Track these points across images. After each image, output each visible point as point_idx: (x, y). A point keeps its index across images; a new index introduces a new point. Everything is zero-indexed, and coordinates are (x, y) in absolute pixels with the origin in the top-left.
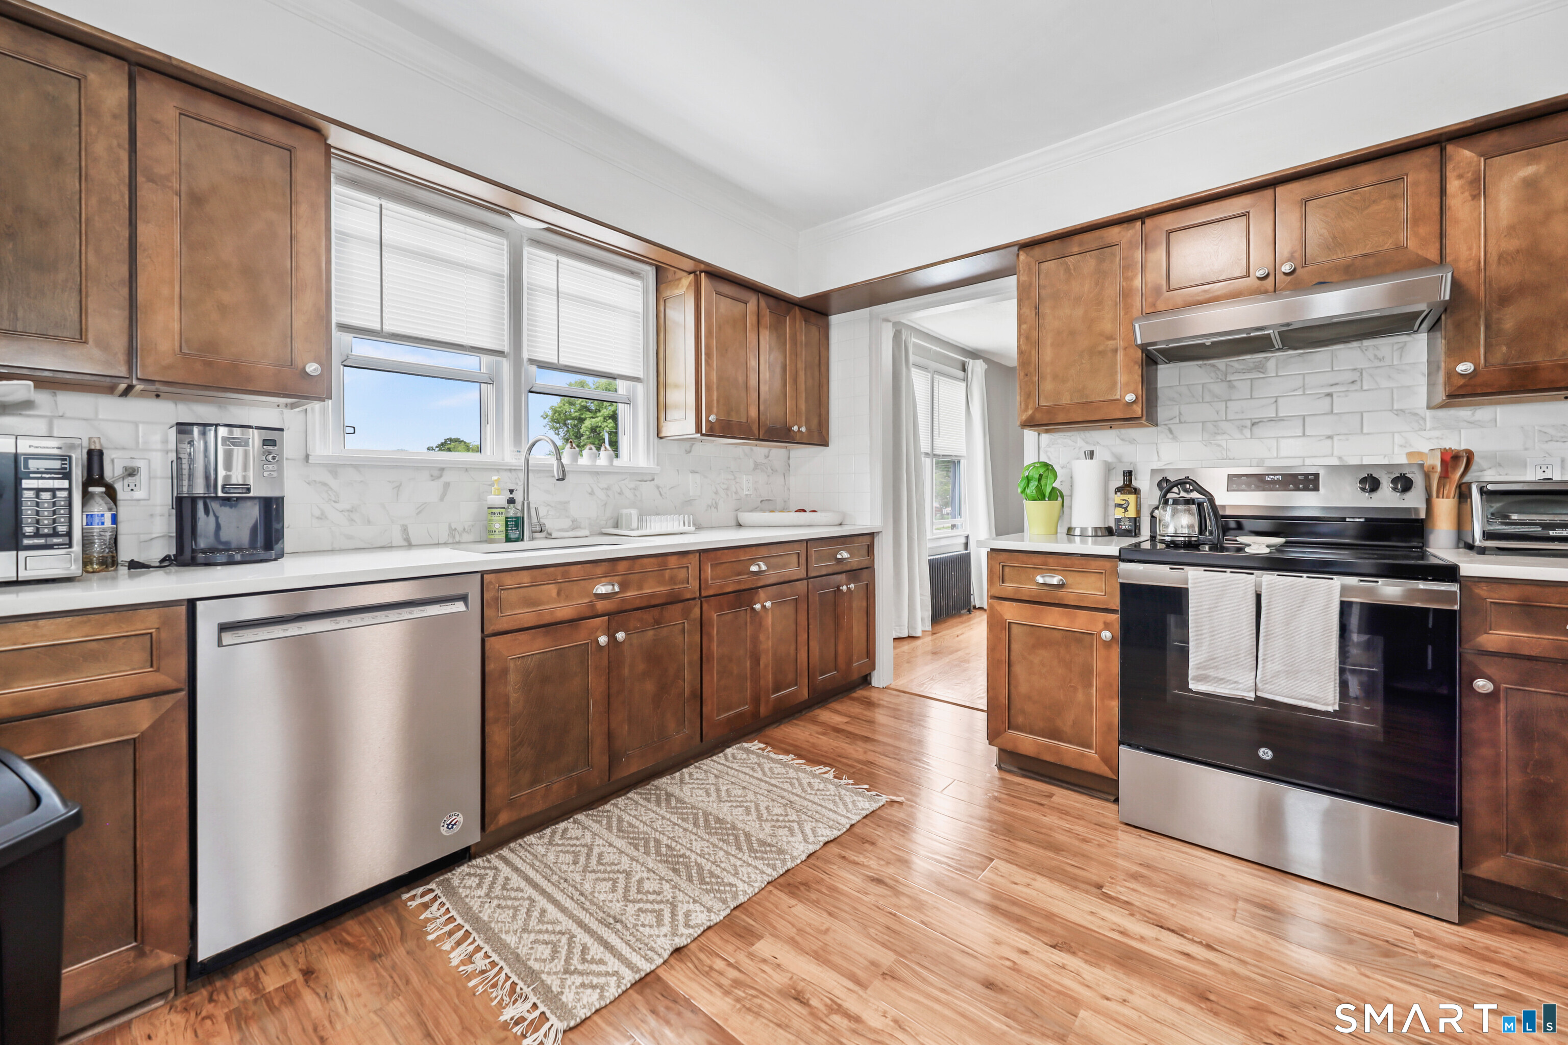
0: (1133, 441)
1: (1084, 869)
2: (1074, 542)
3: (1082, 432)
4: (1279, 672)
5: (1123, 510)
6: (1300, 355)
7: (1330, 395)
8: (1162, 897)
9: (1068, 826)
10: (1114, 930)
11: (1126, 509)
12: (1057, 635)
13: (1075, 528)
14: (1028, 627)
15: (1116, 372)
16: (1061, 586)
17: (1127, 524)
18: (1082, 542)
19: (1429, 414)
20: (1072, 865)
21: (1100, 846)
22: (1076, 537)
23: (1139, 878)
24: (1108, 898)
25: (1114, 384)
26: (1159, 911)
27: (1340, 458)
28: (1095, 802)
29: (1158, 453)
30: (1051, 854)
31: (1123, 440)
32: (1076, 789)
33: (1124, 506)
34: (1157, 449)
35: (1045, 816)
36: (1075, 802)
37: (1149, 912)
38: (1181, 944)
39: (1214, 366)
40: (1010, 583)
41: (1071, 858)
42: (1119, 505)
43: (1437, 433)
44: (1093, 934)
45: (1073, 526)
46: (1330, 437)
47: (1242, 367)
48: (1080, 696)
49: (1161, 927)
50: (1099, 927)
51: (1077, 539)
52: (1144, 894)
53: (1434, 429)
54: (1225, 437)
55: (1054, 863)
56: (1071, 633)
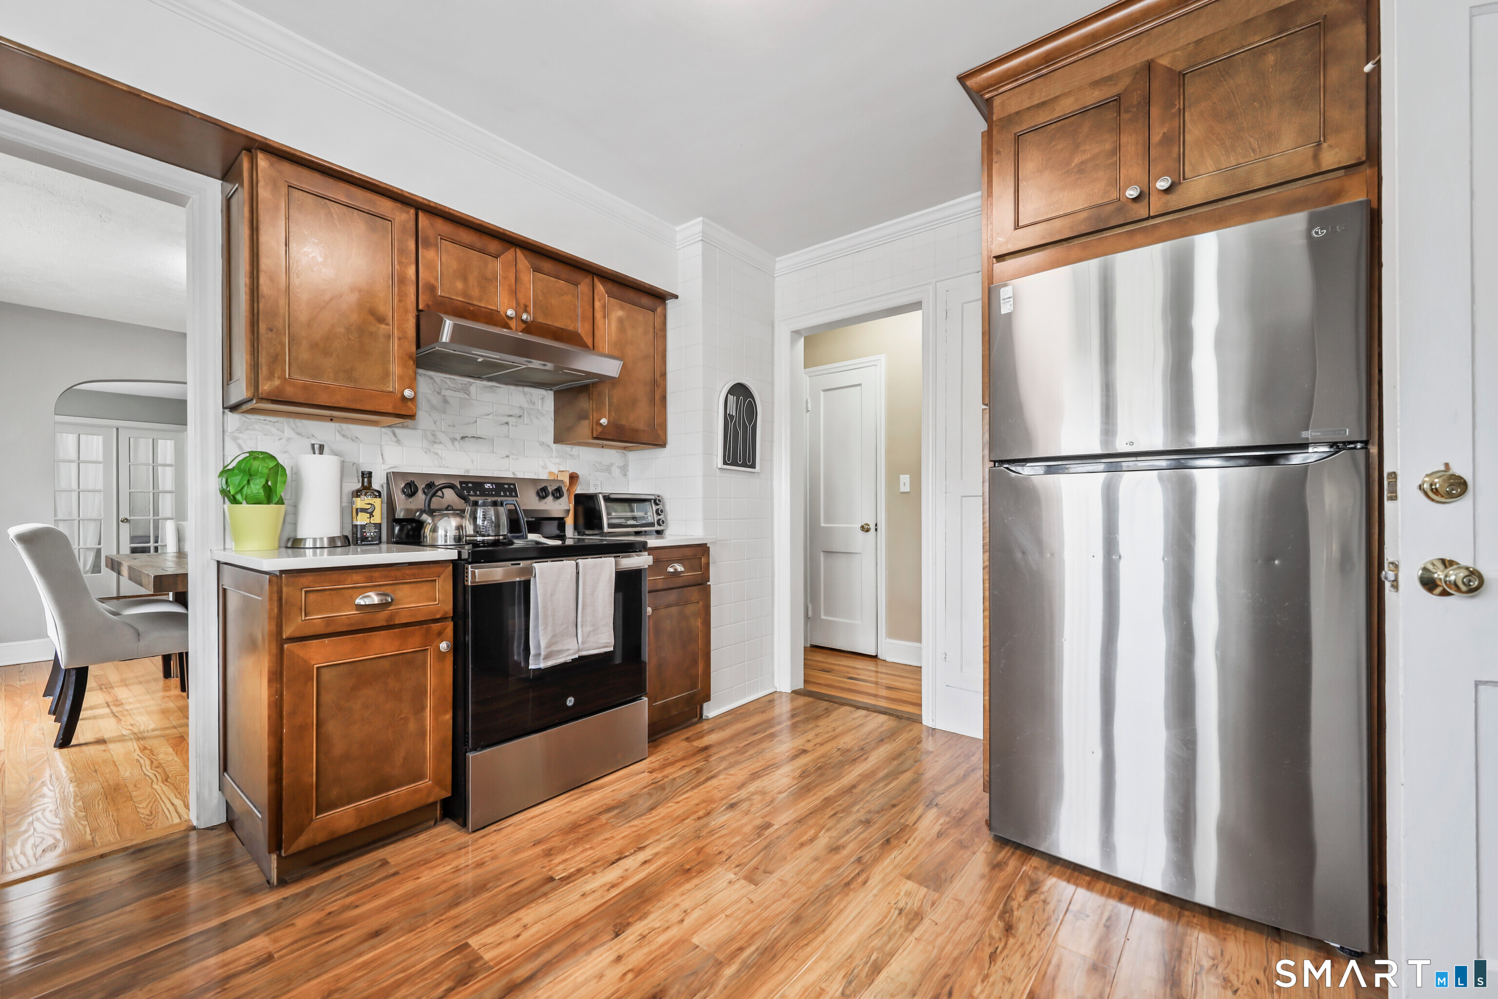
0: (355, 439)
1: (522, 880)
2: (305, 555)
3: (291, 420)
4: (590, 632)
5: (368, 515)
6: (491, 387)
7: (507, 423)
8: (580, 849)
9: (448, 868)
10: (608, 890)
11: (371, 515)
12: (385, 664)
13: (305, 539)
14: (346, 666)
15: (389, 361)
16: (383, 606)
17: (373, 530)
18: (315, 554)
19: (554, 446)
20: (513, 885)
21: (494, 858)
22: (307, 551)
23: (551, 852)
24: (566, 880)
25: (386, 375)
26: (596, 857)
27: (514, 473)
28: (423, 837)
29: (382, 455)
30: (486, 895)
31: (344, 436)
32: (393, 839)
33: (370, 511)
34: (381, 451)
35: (418, 878)
36: (411, 849)
37: (594, 863)
38: (634, 860)
39: (431, 378)
40: (317, 614)
41: (499, 883)
42: (364, 510)
43: (557, 460)
44: (608, 904)
45: (300, 536)
46: (507, 456)
47: (453, 385)
48: (412, 726)
49: (613, 863)
50: (602, 897)
51: (309, 552)
52: (572, 857)
53: (557, 457)
54: (441, 446)
55: (501, 897)
56: (401, 657)
